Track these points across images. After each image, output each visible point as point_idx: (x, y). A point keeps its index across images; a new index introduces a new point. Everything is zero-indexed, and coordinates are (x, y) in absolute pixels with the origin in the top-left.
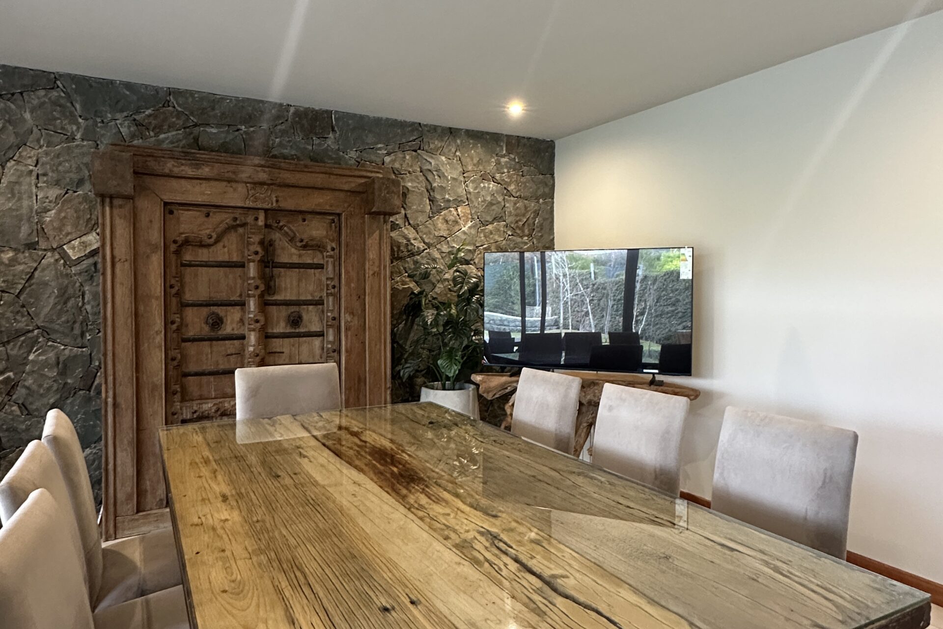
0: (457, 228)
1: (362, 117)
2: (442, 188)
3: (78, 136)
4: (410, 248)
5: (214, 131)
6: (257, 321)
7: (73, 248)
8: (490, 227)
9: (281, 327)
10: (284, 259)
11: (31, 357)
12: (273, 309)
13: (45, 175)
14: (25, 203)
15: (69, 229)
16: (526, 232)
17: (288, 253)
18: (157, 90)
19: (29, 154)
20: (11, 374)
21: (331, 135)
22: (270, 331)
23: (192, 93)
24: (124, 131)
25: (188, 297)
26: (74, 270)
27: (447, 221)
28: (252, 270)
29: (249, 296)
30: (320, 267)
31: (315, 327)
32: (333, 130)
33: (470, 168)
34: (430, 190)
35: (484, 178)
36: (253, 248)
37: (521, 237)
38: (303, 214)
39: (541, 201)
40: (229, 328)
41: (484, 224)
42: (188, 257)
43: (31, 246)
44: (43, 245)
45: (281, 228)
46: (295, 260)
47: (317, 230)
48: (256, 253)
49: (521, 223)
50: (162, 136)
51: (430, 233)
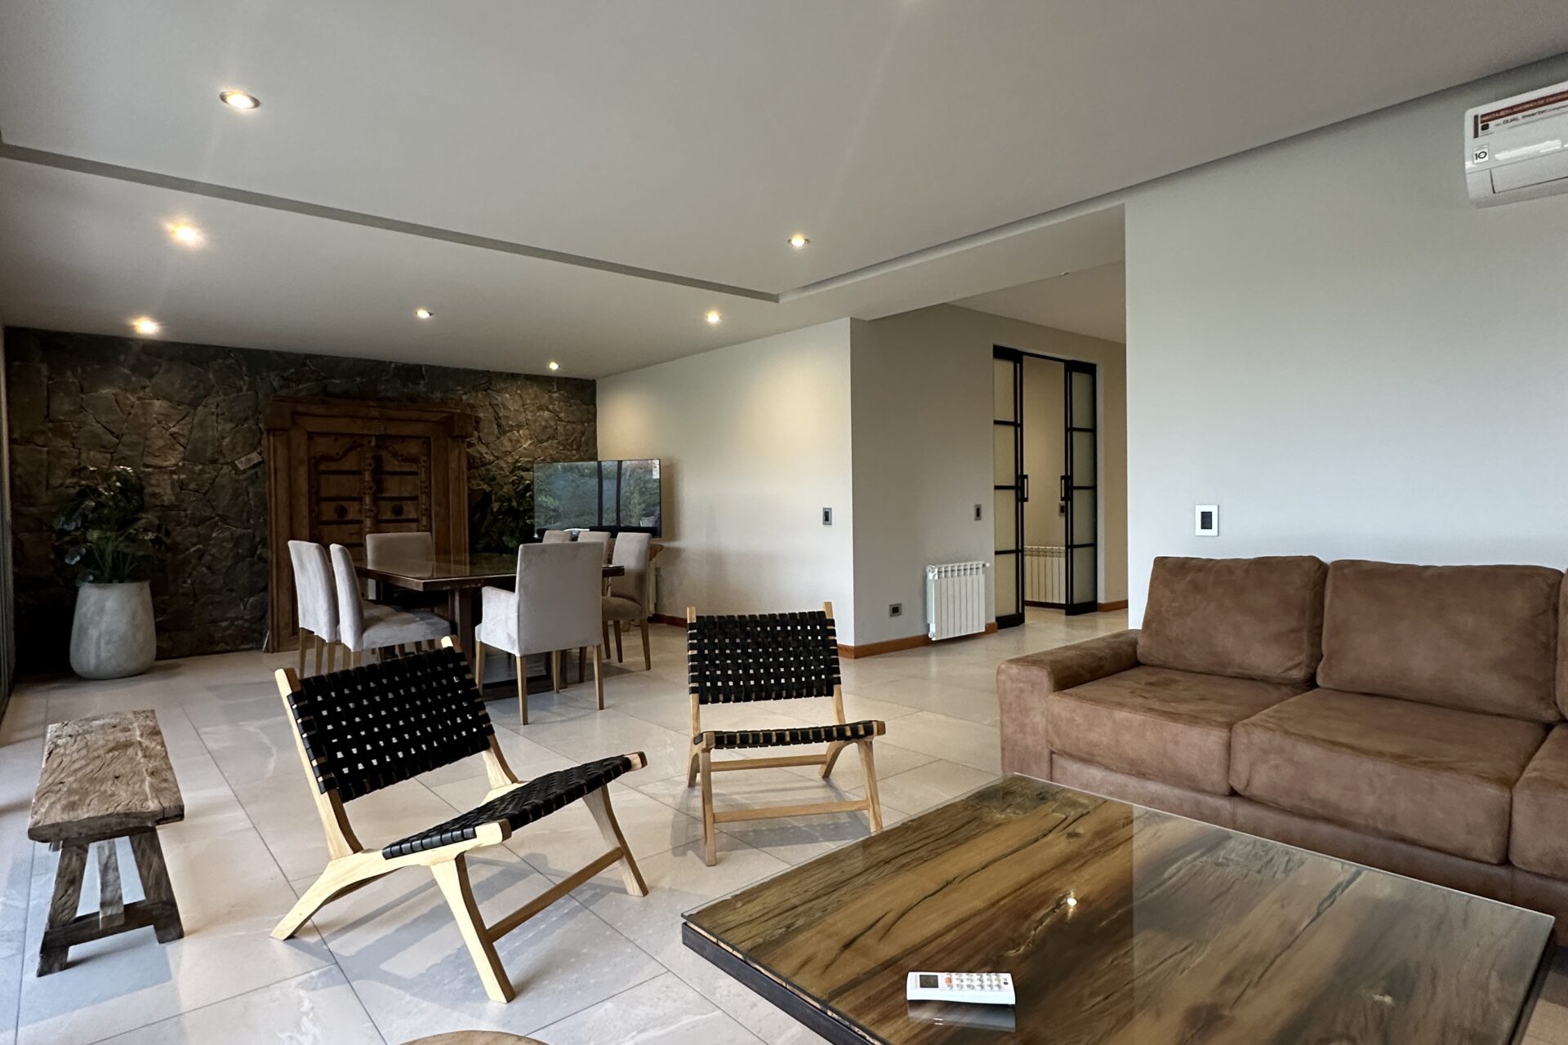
0: (519, 445)
1: (445, 369)
2: (507, 418)
3: (245, 388)
4: (483, 460)
5: (337, 382)
6: (371, 511)
7: (241, 463)
8: (545, 444)
9: (388, 516)
10: (388, 468)
11: (214, 535)
12: (382, 503)
13: (223, 414)
14: (210, 433)
15: (239, 449)
16: (575, 447)
17: (392, 465)
18: (297, 356)
19: (212, 401)
20: (200, 546)
21: (422, 382)
22: (380, 518)
23: (321, 357)
24: (276, 384)
25: (324, 493)
26: (241, 477)
27: (511, 441)
28: (367, 476)
29: (365, 494)
30: (415, 474)
31: (413, 515)
32: (424, 378)
33: (528, 402)
34: (497, 418)
35: (540, 408)
36: (368, 462)
37: (571, 451)
38: (403, 438)
39: (586, 424)
40: (350, 516)
41: (541, 442)
42: (322, 467)
43: (214, 461)
44: (221, 461)
45: (387, 448)
46: (397, 469)
47: (413, 448)
48: (370, 465)
49: (570, 441)
50: (301, 387)
51: (499, 449)
